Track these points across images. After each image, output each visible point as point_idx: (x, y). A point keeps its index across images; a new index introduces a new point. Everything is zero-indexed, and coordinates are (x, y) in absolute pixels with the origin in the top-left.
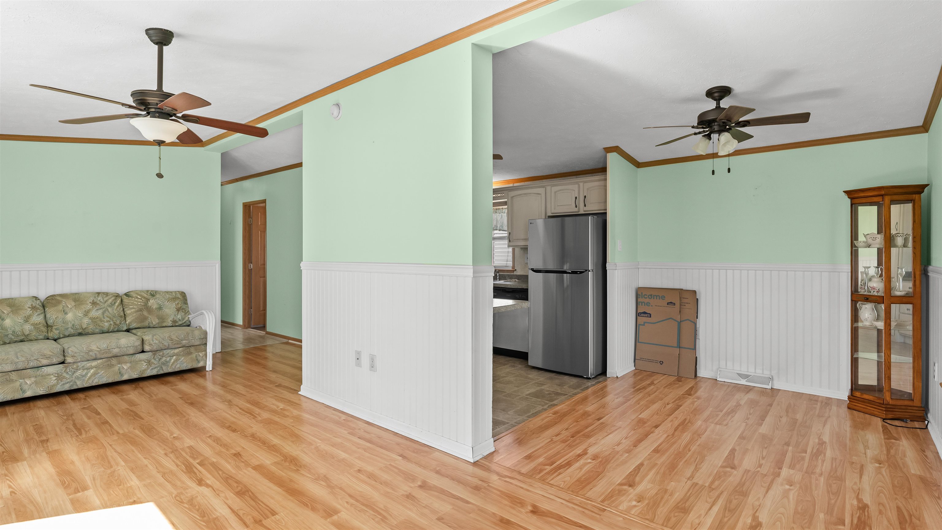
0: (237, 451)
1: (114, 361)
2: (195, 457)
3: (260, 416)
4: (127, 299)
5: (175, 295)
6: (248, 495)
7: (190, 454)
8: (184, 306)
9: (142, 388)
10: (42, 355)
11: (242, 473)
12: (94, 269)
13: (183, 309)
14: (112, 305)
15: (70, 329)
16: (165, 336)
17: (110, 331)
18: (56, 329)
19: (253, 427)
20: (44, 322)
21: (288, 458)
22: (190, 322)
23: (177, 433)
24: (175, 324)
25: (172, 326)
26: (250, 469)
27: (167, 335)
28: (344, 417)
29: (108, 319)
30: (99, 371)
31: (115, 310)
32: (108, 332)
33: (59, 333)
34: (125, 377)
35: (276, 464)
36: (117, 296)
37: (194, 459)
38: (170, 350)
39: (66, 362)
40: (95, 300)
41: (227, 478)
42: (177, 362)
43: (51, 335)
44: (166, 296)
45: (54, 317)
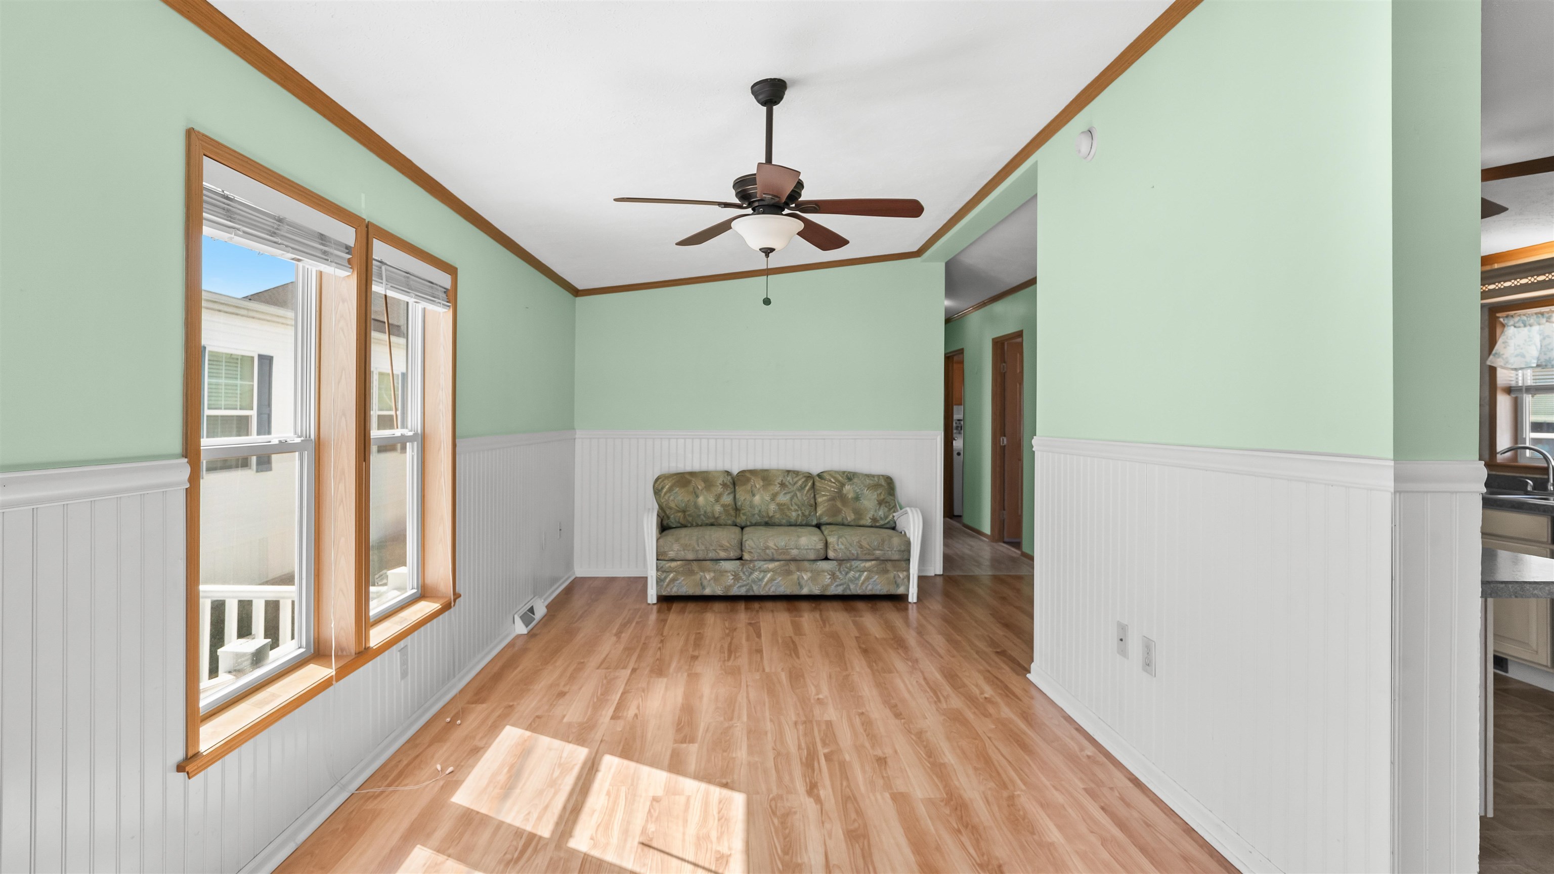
0: (884, 753)
1: (793, 566)
2: (827, 742)
3: (946, 702)
4: (819, 481)
5: (877, 481)
6: (861, 844)
7: (822, 735)
8: (889, 498)
9: (821, 611)
10: (720, 546)
11: (873, 798)
12: (802, 439)
13: (886, 502)
14: (802, 488)
15: (756, 516)
16: (853, 541)
17: (798, 523)
18: (744, 514)
19: (927, 718)
20: (733, 503)
21: (954, 799)
22: (895, 523)
23: (825, 693)
24: (875, 525)
25: (871, 527)
26: (887, 795)
27: (855, 539)
28: (1090, 750)
29: (796, 508)
30: (776, 577)
31: (803, 497)
32: (795, 525)
33: (746, 520)
34: (805, 591)
35: (930, 802)
36: (809, 476)
37: (825, 744)
38: (859, 562)
39: (743, 559)
40: (784, 480)
41: (849, 797)
42: (869, 581)
43: (738, 521)
44: (866, 481)
45: (742, 498)
